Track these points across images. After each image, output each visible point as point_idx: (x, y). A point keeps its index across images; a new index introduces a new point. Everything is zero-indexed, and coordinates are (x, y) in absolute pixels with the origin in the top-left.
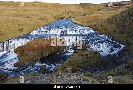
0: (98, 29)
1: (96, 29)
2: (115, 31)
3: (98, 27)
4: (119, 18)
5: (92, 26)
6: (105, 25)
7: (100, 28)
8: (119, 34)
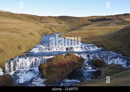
0: (103, 46)
1: (101, 46)
2: (122, 48)
3: (103, 44)
4: (122, 35)
5: (95, 43)
6: (109, 42)
7: (105, 44)
8: (126, 50)
